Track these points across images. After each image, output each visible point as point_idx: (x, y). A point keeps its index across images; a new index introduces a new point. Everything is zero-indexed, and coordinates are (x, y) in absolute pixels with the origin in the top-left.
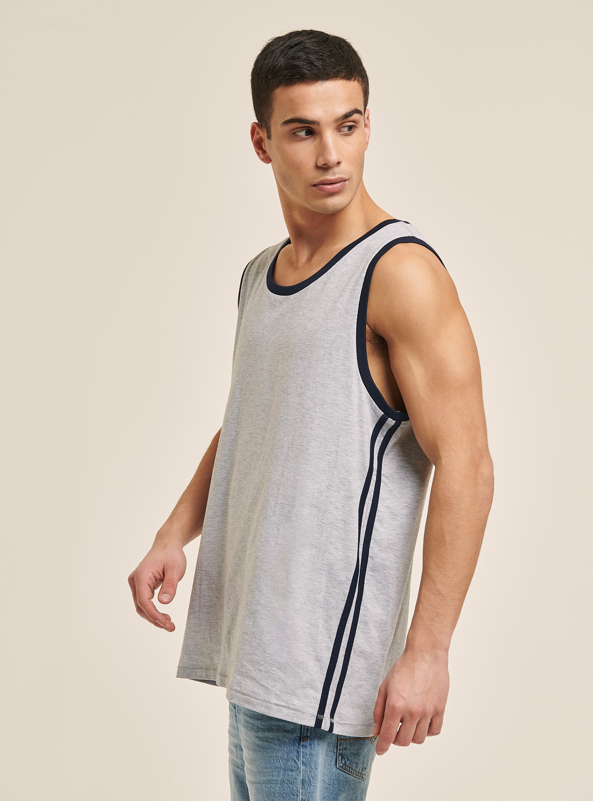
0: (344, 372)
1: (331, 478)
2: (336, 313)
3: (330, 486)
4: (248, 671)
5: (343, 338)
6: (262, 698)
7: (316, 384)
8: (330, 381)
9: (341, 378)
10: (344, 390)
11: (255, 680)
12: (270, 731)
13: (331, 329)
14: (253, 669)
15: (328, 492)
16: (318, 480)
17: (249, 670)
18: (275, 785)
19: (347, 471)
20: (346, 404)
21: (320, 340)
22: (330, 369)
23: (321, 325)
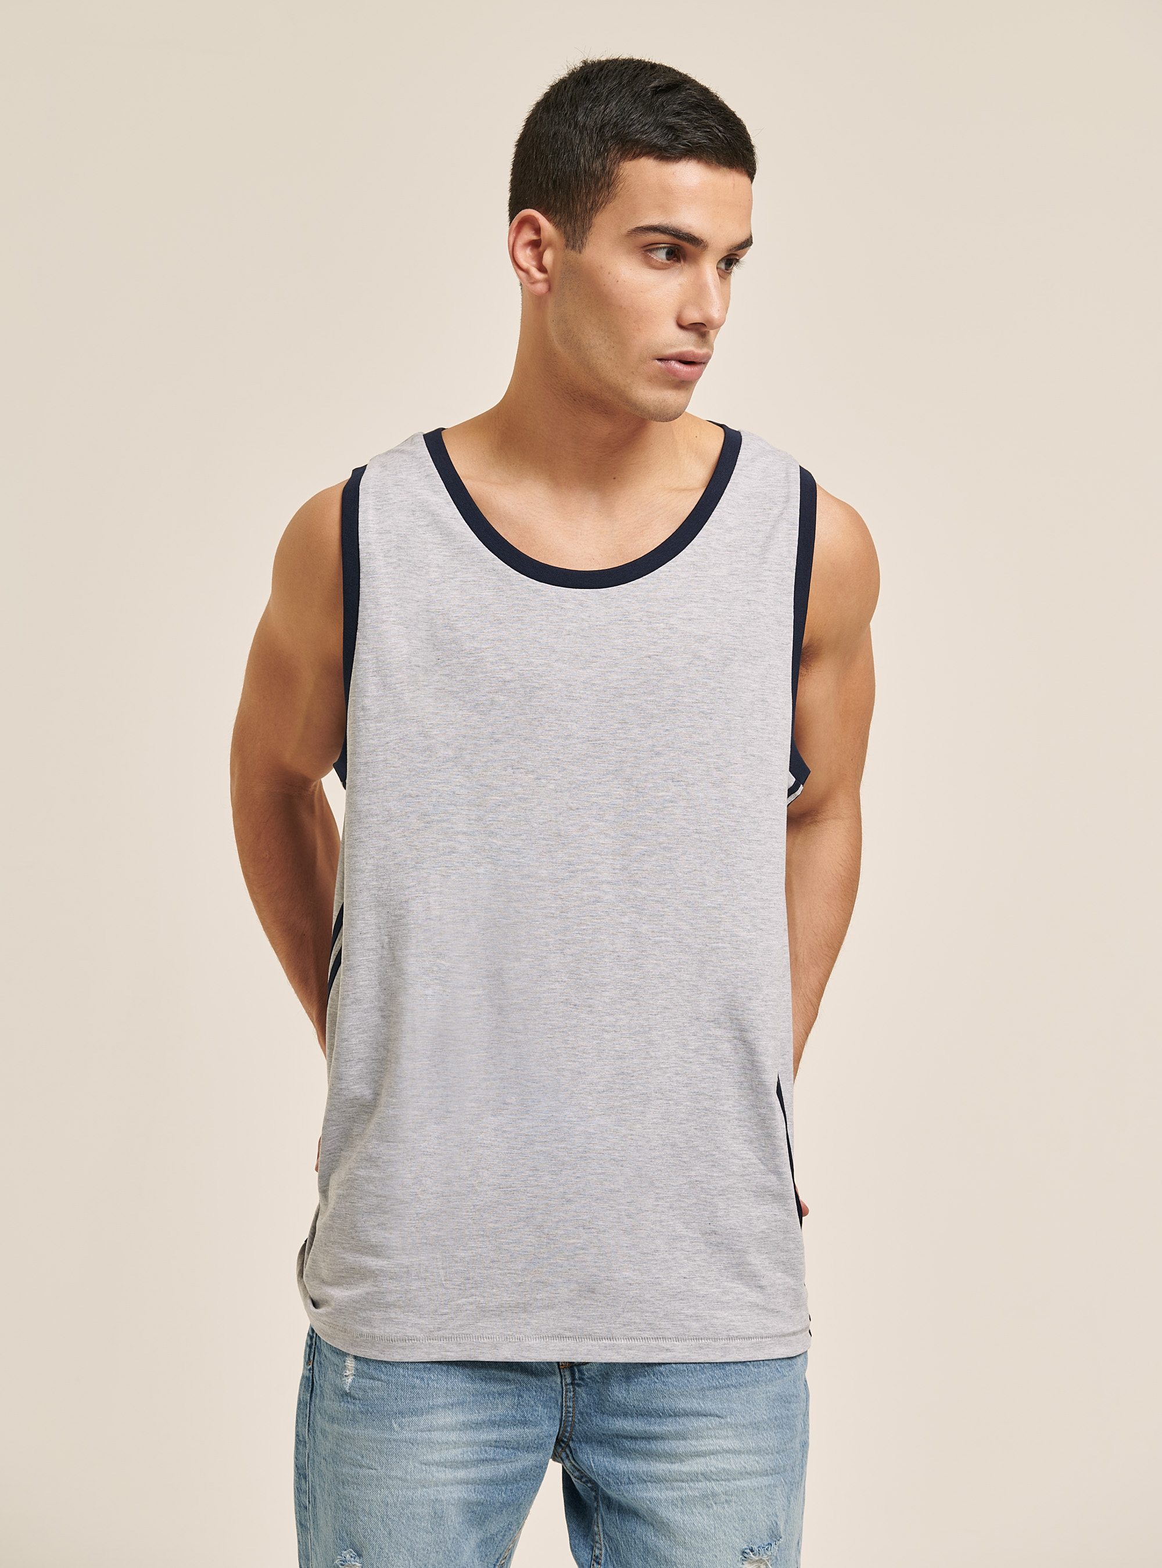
2: (760, 624)
4: (740, 1296)
6: (779, 1331)
8: (773, 751)
11: (758, 1306)
13: (757, 654)
14: (747, 1289)
17: (742, 1294)
21: (739, 676)
23: (735, 649)
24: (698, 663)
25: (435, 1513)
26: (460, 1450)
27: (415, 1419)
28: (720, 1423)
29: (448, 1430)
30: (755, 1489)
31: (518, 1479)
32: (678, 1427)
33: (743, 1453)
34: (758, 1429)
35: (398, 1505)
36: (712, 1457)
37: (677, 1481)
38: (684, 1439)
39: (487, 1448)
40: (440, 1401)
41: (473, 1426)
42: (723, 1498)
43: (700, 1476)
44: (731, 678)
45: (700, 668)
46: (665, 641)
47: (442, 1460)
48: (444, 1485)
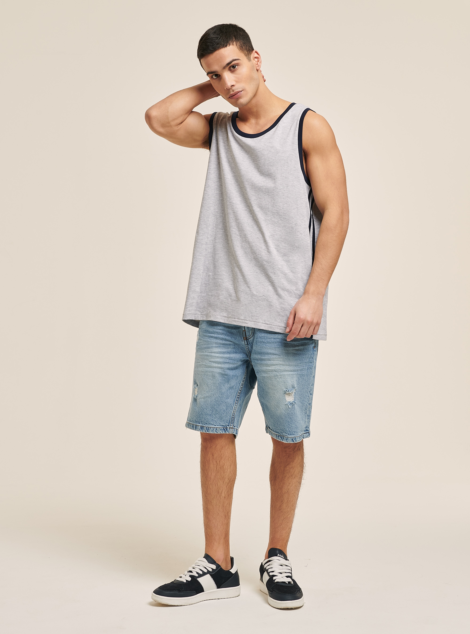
0: (295, 171)
1: (296, 220)
3: (296, 224)
5: (293, 155)
7: (282, 177)
9: (294, 174)
10: (296, 179)
12: (302, 346)
15: (296, 227)
16: (291, 222)
18: (305, 371)
19: (303, 216)
20: (298, 185)
22: (289, 170)
24: (270, 153)
25: (213, 375)
26: (219, 359)
27: (208, 349)
28: (279, 357)
29: (216, 353)
30: (288, 375)
31: (235, 369)
32: (269, 357)
33: (285, 365)
34: (289, 360)
35: (204, 372)
36: (277, 366)
37: (268, 372)
38: (270, 361)
39: (227, 359)
40: (214, 345)
41: (223, 353)
42: (279, 377)
43: (274, 370)
44: (279, 157)
45: (271, 154)
46: (263, 148)
47: (214, 361)
48: (215, 368)
